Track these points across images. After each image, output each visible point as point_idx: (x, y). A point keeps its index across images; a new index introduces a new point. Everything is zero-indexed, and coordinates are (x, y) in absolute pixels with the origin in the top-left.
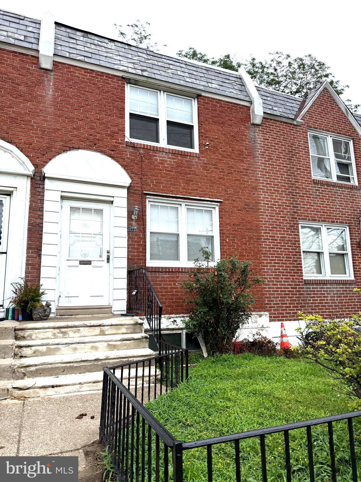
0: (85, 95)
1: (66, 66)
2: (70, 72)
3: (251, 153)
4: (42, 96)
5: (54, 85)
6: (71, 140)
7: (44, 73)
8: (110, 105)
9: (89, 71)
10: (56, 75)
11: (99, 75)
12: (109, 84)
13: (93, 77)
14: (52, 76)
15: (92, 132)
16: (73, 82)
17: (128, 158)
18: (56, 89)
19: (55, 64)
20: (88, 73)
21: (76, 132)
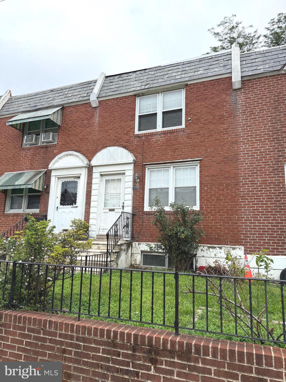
0: (113, 114)
1: (105, 101)
2: (106, 104)
3: (232, 114)
4: (93, 123)
5: (99, 114)
6: (106, 143)
7: (95, 109)
8: (126, 115)
9: (116, 99)
10: (100, 108)
11: (121, 99)
12: (126, 102)
13: (118, 102)
14: (98, 110)
15: (116, 135)
16: (108, 109)
17: (135, 145)
18: (100, 116)
19: (100, 102)
20: (116, 100)
21: (108, 137)
